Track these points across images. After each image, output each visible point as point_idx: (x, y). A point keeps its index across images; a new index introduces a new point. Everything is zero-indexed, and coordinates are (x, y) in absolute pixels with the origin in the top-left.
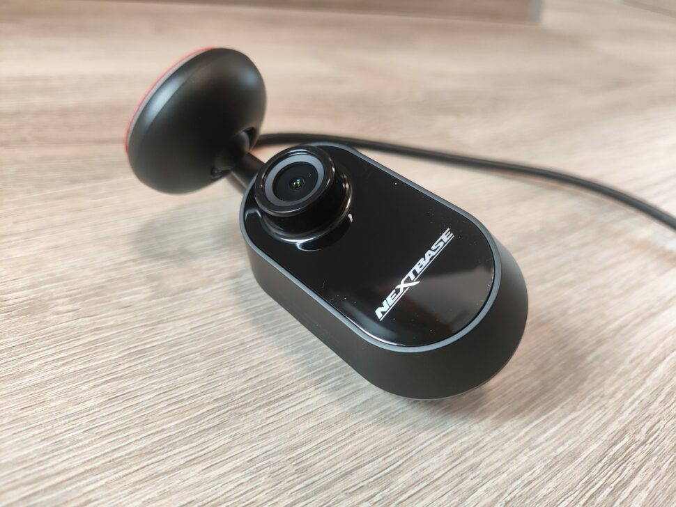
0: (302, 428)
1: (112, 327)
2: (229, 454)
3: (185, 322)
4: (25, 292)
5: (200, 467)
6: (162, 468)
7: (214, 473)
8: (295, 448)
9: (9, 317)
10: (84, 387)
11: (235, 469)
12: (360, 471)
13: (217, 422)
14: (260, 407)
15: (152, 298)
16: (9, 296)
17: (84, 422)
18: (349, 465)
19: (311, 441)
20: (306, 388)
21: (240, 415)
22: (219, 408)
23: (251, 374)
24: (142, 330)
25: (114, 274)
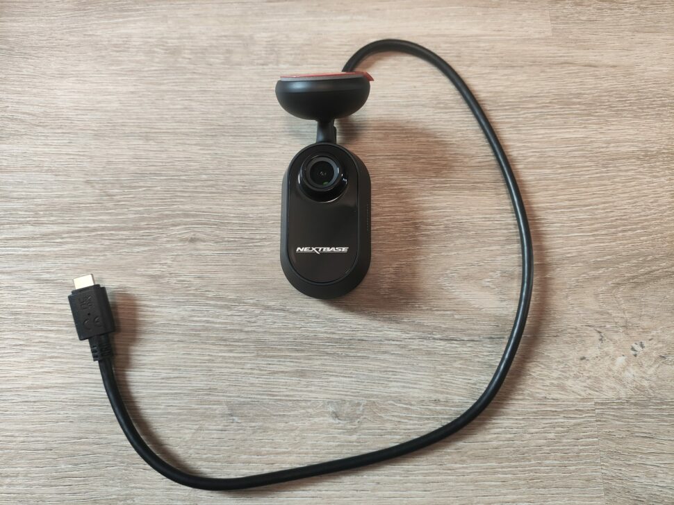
0: (240, 151)
1: (200, 74)
2: (211, 148)
3: (228, 83)
4: (176, 41)
5: (199, 148)
6: (188, 142)
7: (202, 152)
8: (233, 157)
9: (165, 53)
10: (179, 99)
11: (209, 154)
12: (248, 176)
13: (214, 134)
14: (232, 136)
15: (223, 63)
16: (169, 41)
17: (173, 113)
18: (246, 172)
19: (239, 157)
20: (254, 136)
21: (223, 135)
22: (218, 129)
23: (238, 120)
24: (210, 80)
25: (214, 42)
